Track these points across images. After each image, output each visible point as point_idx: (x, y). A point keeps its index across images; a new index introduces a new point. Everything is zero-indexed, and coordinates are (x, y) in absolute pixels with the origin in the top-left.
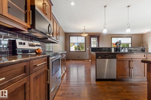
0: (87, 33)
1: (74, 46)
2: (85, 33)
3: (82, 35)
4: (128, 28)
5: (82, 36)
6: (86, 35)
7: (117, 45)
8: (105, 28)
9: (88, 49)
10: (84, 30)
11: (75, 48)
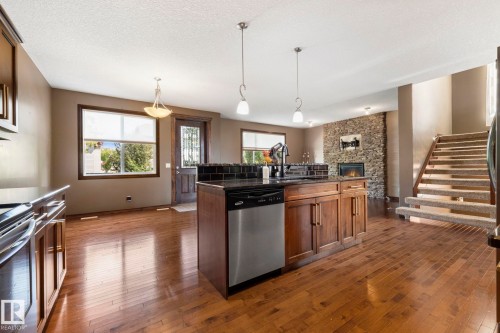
0: (169, 107)
1: (97, 153)
2: (160, 106)
3: (147, 110)
4: (298, 109)
5: (144, 114)
6: (164, 113)
7: (274, 158)
8: (244, 100)
9: (168, 165)
10: (158, 91)
11: (103, 158)
